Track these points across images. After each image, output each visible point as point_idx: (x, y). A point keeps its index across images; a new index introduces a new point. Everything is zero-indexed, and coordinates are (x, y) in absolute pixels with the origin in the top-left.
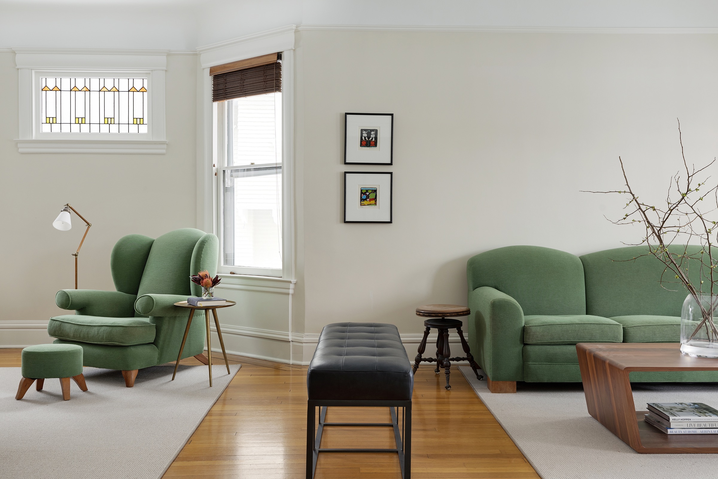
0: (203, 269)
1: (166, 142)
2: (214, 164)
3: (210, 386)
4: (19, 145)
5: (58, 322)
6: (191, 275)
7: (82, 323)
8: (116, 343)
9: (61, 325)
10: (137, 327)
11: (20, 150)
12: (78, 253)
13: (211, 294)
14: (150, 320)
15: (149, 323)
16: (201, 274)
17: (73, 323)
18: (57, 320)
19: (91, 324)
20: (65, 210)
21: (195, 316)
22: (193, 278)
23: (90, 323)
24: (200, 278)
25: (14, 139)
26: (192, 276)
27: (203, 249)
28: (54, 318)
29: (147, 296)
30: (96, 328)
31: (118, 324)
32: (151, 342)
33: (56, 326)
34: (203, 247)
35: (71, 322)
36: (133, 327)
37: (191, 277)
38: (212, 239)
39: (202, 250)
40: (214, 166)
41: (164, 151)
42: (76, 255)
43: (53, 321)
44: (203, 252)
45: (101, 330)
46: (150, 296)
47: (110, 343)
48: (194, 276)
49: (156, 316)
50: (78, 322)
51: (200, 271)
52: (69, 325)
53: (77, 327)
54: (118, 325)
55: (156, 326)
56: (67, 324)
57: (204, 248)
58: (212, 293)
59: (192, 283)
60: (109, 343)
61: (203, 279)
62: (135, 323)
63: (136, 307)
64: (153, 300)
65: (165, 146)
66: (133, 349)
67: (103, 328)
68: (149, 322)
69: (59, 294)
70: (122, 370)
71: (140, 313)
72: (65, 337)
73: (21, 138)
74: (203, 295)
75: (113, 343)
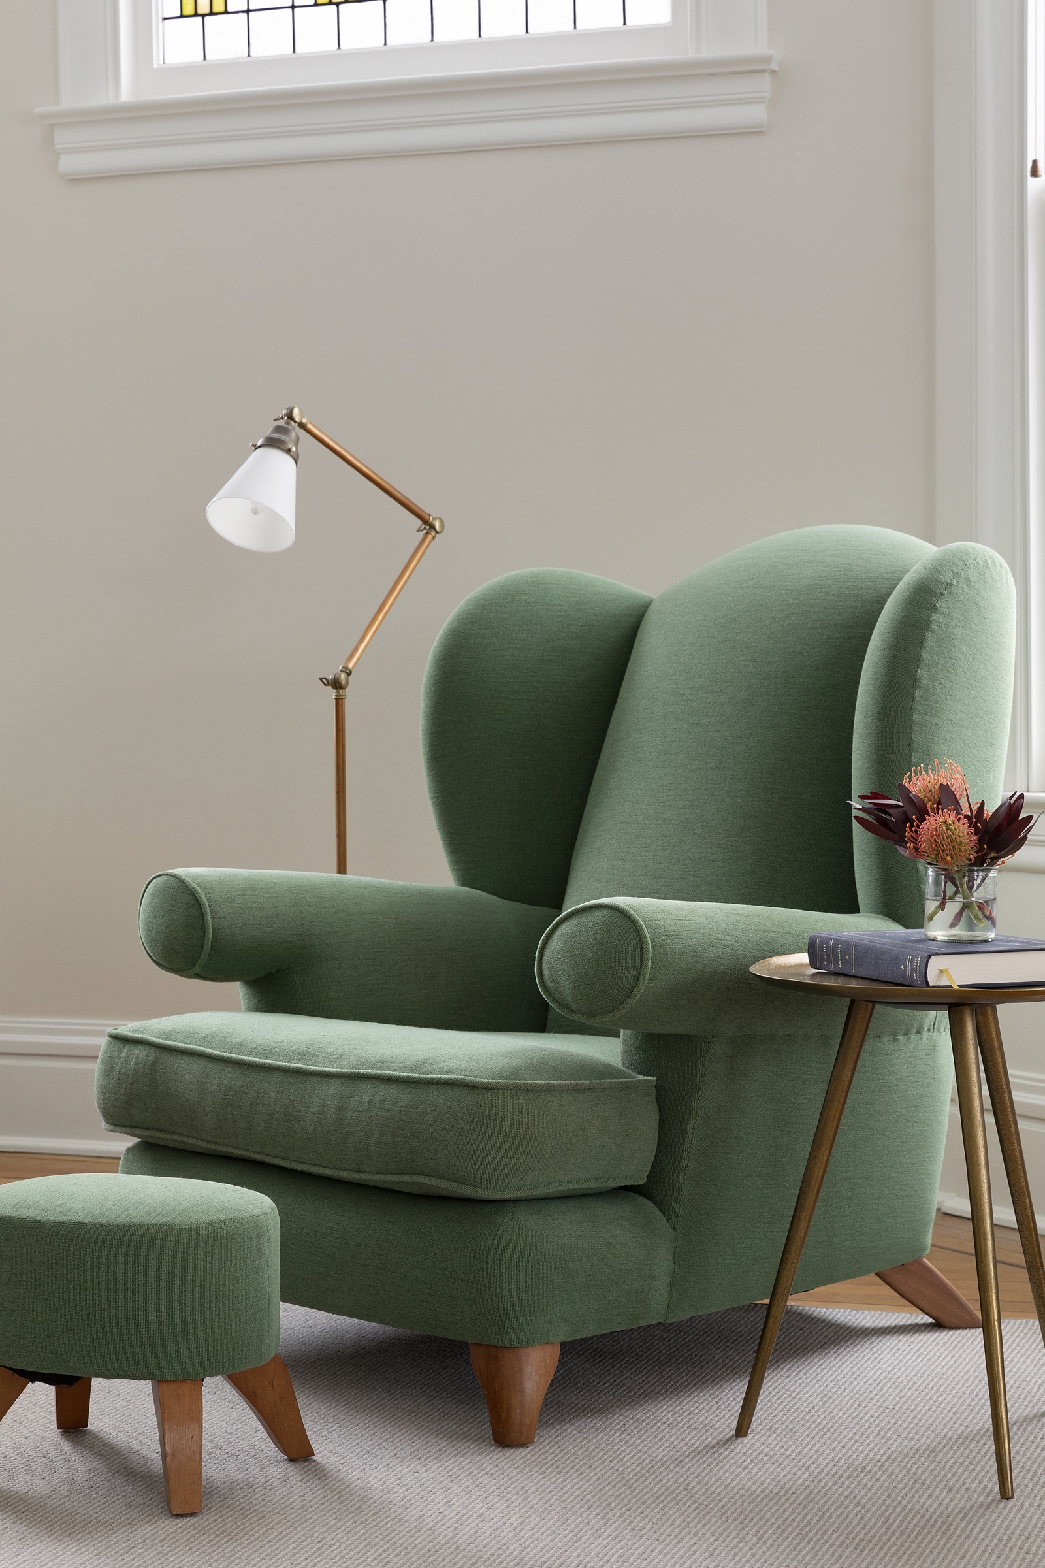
0: (927, 756)
1: (768, 59)
2: (1035, 162)
3: (1005, 1494)
4: (62, 138)
5: (139, 1052)
6: (855, 793)
7: (261, 1055)
8: (433, 1182)
9: (154, 1063)
10: (549, 1089)
11: (69, 164)
12: (349, 673)
13: (984, 912)
14: (626, 1051)
15: (618, 1071)
16: (919, 783)
17: (215, 1052)
18: (139, 1036)
19: (304, 1060)
20: (272, 443)
21: (885, 1039)
22: (863, 810)
23: (301, 1055)
24: (909, 809)
25: (38, 110)
26: (862, 797)
27: (929, 635)
28: (128, 1028)
29: (605, 912)
30: (330, 1091)
31: (448, 1072)
32: (630, 1183)
33: (131, 1072)
34: (929, 620)
35: (208, 1050)
36: (527, 1089)
37: (856, 804)
38: (982, 574)
39: (920, 643)
40: (1035, 172)
41: (756, 114)
42: (336, 684)
43: (119, 1046)
44: (925, 655)
45: (355, 1100)
46: (623, 906)
47: (406, 1178)
48: (874, 796)
49: (657, 1030)
50: (239, 1048)
51: (908, 765)
52: (197, 1065)
53: (232, 1077)
54: (444, 1076)
55: (659, 1087)
56: (184, 1063)
57: (933, 626)
58: (987, 902)
59: (860, 838)
60: (395, 1178)
61: (922, 814)
62: (539, 1065)
63: (546, 973)
64: (638, 931)
65: (763, 85)
66: (529, 1221)
67: (368, 1093)
68: (620, 1065)
69: (155, 895)
70: (469, 1340)
71: (570, 1010)
72: (179, 1134)
73: (69, 101)
74: (931, 918)
75: (420, 1179)
